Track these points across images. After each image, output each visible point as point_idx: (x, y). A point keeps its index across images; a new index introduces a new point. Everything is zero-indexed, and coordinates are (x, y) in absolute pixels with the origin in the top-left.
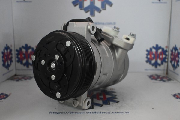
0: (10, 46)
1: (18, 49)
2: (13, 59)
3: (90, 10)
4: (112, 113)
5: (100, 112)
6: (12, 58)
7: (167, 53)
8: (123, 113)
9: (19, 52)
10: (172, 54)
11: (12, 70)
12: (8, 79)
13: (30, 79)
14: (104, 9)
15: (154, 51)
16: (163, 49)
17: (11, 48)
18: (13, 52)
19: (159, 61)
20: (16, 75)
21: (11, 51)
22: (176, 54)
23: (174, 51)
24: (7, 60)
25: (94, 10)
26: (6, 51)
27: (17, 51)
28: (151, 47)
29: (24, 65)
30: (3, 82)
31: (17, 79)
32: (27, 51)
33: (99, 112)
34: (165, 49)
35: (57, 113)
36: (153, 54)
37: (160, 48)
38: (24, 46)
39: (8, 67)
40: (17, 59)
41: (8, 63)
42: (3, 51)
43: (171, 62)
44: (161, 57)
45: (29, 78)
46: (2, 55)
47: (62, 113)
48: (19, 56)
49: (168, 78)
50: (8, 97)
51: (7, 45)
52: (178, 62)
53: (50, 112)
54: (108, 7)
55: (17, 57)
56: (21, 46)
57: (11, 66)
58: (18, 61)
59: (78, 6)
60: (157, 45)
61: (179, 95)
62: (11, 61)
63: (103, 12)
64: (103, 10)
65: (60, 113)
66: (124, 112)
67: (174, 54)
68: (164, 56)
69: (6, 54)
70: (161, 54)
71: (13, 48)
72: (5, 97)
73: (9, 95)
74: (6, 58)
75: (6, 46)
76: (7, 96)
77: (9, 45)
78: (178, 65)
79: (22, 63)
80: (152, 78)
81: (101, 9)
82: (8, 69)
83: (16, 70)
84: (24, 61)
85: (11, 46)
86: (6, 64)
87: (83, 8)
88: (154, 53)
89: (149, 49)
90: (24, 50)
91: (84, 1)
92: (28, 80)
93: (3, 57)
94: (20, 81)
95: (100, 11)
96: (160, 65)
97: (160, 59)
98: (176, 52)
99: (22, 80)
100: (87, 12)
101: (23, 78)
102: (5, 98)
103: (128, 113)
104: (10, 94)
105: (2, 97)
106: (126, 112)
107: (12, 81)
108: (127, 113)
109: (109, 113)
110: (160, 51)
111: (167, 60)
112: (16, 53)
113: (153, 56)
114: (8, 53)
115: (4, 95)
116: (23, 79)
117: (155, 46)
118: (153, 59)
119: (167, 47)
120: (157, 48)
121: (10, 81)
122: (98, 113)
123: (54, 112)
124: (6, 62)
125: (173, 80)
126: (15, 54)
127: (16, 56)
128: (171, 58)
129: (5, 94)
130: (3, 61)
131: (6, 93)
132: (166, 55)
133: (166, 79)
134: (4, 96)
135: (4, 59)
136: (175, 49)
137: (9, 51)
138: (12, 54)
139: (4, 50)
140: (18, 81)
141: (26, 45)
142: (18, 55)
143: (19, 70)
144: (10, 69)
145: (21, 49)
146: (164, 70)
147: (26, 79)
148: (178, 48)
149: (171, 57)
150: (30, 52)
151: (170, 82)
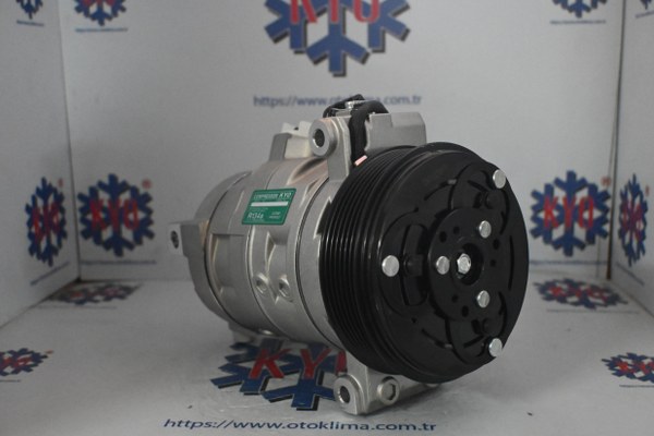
0: (55, 184)
1: (86, 192)
2: (69, 228)
3: (327, 52)
4: (378, 427)
5: (334, 426)
6: (63, 222)
7: (608, 203)
8: (415, 428)
9: (89, 201)
10: (623, 208)
11: (66, 264)
12: (51, 297)
13: (122, 297)
14: (380, 48)
15: (560, 194)
16: (593, 188)
17: (59, 190)
18: (66, 204)
19: (580, 233)
20: (78, 281)
21: (59, 198)
22: (635, 209)
23: (630, 197)
24: (44, 231)
25: (343, 52)
26: (40, 202)
27: (81, 197)
28: (550, 180)
29: (107, 245)
30: (32, 307)
31: (81, 298)
32: (114, 200)
33: (332, 423)
34: (601, 188)
35: (190, 425)
36: (558, 208)
37: (583, 184)
38: (106, 181)
39: (48, 255)
40: (81, 227)
41: (49, 241)
42: (30, 203)
43: (622, 234)
44: (586, 215)
45: (121, 292)
46: (26, 217)
47: (209, 425)
48: (90, 217)
49: (606, 295)
50: (40, 365)
51: (44, 181)
52: (642, 236)
53: (168, 422)
54: (391, 40)
55: (84, 220)
56: (94, 183)
57: (61, 252)
58: (86, 234)
59: (286, 42)
60: (571, 175)
61: (630, 362)
62: (62, 234)
63: (374, 58)
64: (375, 51)
65: (202, 424)
66: (419, 426)
67: (629, 205)
68: (597, 214)
69: (41, 212)
70: (586, 205)
71: (66, 190)
72: (30, 363)
73: (45, 357)
74: (40, 224)
75: (40, 186)
76: (37, 358)
77: (53, 181)
78: (641, 247)
79: (98, 241)
80: (550, 292)
81: (369, 50)
82: (51, 263)
83: (80, 262)
84: (107, 234)
85: (61, 182)
86: (43, 245)
87: (303, 49)
88: (561, 202)
89: (541, 190)
90: (104, 196)
91: (306, 22)
92: (115, 302)
93: (30, 224)
94: (88, 304)
95: (363, 57)
96: (582, 246)
97: (583, 223)
98: (637, 201)
99: (96, 301)
100: (316, 62)
101: (101, 291)
102: (28, 369)
103: (432, 427)
104: (50, 352)
105: (21, 364)
106: (425, 425)
107: (63, 304)
108: (429, 427)
109: (367, 428)
110: (583, 194)
111: (607, 227)
112: (79, 204)
113: (555, 213)
114: (50, 208)
115: (28, 356)
116: (98, 297)
117: (564, 178)
118: (556, 223)
119: (606, 181)
120: (572, 183)
121: (56, 303)
122: (329, 426)
123: (180, 422)
124: (41, 239)
125: (625, 303)
126: (75, 208)
127: (79, 215)
128: (621, 221)
129: (32, 352)
130: (31, 236)
131: (37, 350)
132: (605, 210)
133: (601, 297)
134: (25, 360)
135: (33, 230)
136: (634, 188)
137: (51, 200)
138: (62, 211)
139: (34, 199)
140: (81, 303)
141: (113, 178)
142: (84, 211)
143: (89, 263)
144: (57, 260)
145: (93, 191)
146: (598, 263)
147: (108, 298)
148: (643, 188)
149: (623, 216)
150: (126, 202)
151: (611, 308)
